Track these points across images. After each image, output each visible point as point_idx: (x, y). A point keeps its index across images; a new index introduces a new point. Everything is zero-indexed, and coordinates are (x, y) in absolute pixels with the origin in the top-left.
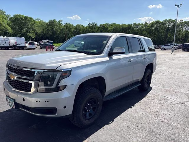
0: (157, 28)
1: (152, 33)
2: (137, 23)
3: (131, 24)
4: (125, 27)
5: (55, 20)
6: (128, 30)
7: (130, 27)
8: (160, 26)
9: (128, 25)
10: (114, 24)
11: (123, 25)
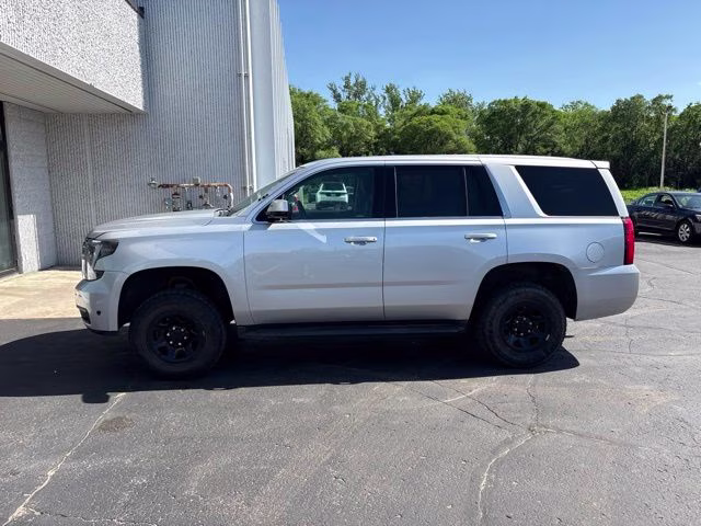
5: (641, 97)
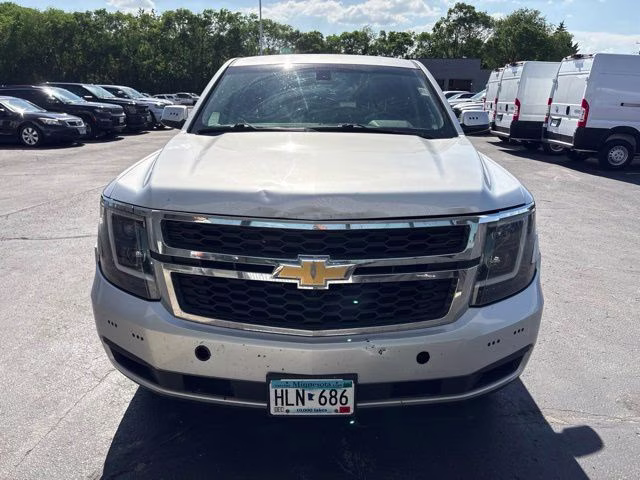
0: (183, 35)
1: (172, 53)
2: (111, 11)
3: (88, 14)
4: (63, 22)
6: (78, 37)
7: (85, 24)
8: (192, 30)
9: (76, 14)
10: (9, 4)
11: (52, 13)
